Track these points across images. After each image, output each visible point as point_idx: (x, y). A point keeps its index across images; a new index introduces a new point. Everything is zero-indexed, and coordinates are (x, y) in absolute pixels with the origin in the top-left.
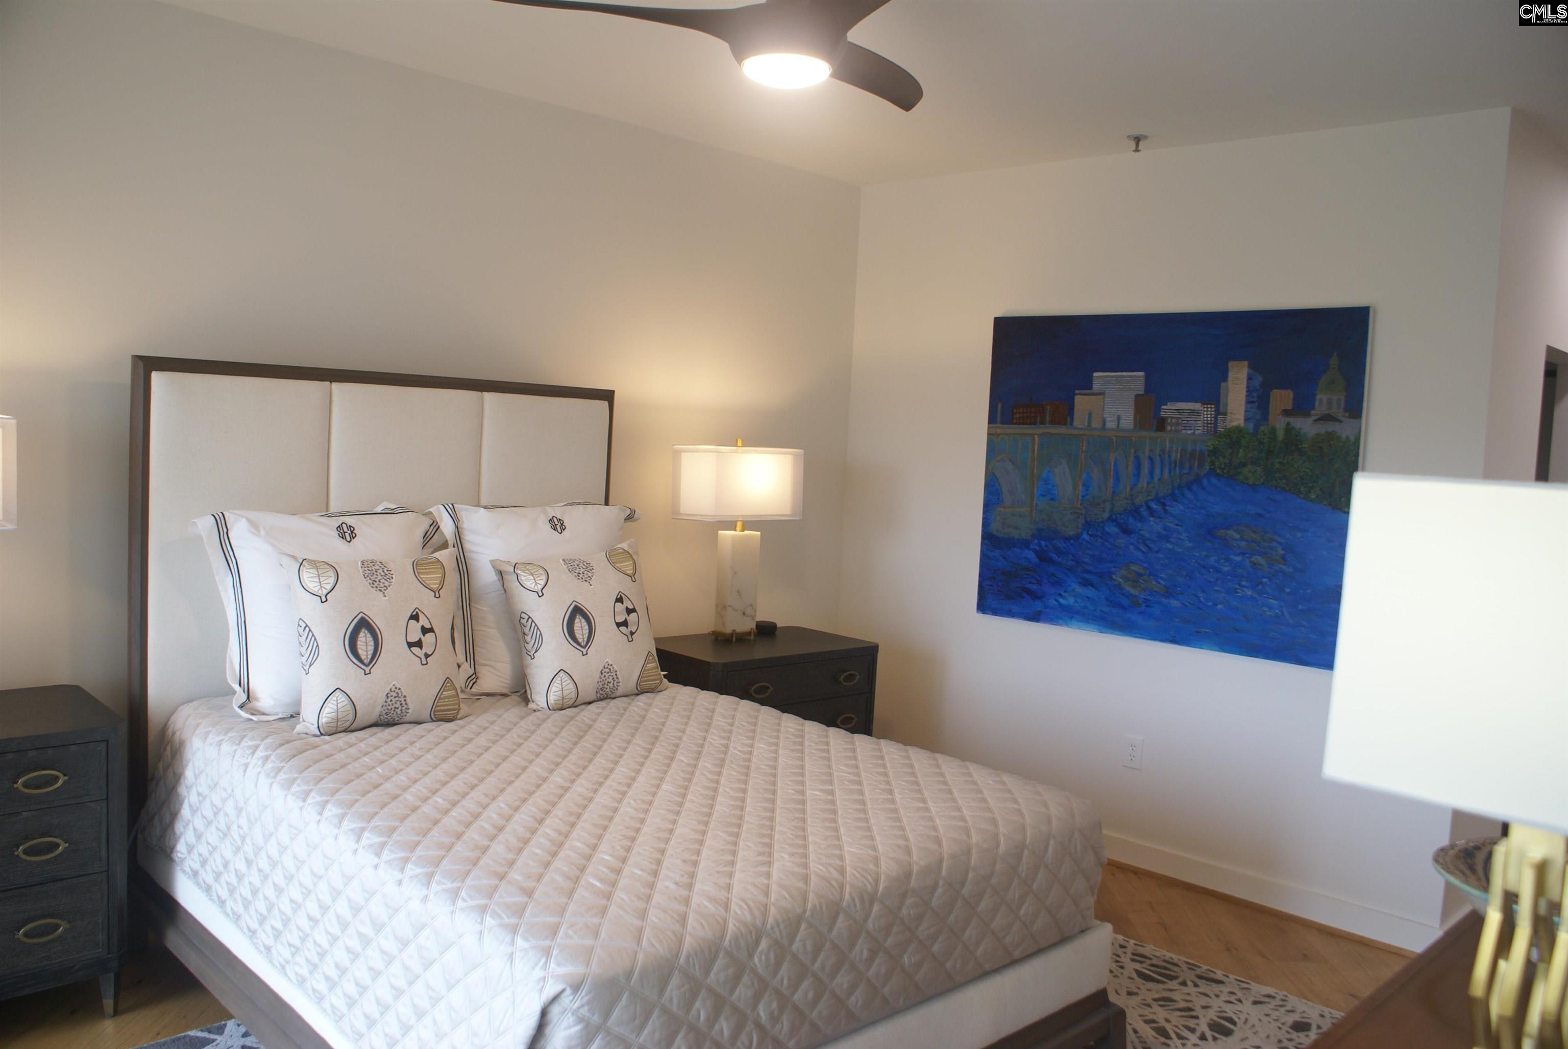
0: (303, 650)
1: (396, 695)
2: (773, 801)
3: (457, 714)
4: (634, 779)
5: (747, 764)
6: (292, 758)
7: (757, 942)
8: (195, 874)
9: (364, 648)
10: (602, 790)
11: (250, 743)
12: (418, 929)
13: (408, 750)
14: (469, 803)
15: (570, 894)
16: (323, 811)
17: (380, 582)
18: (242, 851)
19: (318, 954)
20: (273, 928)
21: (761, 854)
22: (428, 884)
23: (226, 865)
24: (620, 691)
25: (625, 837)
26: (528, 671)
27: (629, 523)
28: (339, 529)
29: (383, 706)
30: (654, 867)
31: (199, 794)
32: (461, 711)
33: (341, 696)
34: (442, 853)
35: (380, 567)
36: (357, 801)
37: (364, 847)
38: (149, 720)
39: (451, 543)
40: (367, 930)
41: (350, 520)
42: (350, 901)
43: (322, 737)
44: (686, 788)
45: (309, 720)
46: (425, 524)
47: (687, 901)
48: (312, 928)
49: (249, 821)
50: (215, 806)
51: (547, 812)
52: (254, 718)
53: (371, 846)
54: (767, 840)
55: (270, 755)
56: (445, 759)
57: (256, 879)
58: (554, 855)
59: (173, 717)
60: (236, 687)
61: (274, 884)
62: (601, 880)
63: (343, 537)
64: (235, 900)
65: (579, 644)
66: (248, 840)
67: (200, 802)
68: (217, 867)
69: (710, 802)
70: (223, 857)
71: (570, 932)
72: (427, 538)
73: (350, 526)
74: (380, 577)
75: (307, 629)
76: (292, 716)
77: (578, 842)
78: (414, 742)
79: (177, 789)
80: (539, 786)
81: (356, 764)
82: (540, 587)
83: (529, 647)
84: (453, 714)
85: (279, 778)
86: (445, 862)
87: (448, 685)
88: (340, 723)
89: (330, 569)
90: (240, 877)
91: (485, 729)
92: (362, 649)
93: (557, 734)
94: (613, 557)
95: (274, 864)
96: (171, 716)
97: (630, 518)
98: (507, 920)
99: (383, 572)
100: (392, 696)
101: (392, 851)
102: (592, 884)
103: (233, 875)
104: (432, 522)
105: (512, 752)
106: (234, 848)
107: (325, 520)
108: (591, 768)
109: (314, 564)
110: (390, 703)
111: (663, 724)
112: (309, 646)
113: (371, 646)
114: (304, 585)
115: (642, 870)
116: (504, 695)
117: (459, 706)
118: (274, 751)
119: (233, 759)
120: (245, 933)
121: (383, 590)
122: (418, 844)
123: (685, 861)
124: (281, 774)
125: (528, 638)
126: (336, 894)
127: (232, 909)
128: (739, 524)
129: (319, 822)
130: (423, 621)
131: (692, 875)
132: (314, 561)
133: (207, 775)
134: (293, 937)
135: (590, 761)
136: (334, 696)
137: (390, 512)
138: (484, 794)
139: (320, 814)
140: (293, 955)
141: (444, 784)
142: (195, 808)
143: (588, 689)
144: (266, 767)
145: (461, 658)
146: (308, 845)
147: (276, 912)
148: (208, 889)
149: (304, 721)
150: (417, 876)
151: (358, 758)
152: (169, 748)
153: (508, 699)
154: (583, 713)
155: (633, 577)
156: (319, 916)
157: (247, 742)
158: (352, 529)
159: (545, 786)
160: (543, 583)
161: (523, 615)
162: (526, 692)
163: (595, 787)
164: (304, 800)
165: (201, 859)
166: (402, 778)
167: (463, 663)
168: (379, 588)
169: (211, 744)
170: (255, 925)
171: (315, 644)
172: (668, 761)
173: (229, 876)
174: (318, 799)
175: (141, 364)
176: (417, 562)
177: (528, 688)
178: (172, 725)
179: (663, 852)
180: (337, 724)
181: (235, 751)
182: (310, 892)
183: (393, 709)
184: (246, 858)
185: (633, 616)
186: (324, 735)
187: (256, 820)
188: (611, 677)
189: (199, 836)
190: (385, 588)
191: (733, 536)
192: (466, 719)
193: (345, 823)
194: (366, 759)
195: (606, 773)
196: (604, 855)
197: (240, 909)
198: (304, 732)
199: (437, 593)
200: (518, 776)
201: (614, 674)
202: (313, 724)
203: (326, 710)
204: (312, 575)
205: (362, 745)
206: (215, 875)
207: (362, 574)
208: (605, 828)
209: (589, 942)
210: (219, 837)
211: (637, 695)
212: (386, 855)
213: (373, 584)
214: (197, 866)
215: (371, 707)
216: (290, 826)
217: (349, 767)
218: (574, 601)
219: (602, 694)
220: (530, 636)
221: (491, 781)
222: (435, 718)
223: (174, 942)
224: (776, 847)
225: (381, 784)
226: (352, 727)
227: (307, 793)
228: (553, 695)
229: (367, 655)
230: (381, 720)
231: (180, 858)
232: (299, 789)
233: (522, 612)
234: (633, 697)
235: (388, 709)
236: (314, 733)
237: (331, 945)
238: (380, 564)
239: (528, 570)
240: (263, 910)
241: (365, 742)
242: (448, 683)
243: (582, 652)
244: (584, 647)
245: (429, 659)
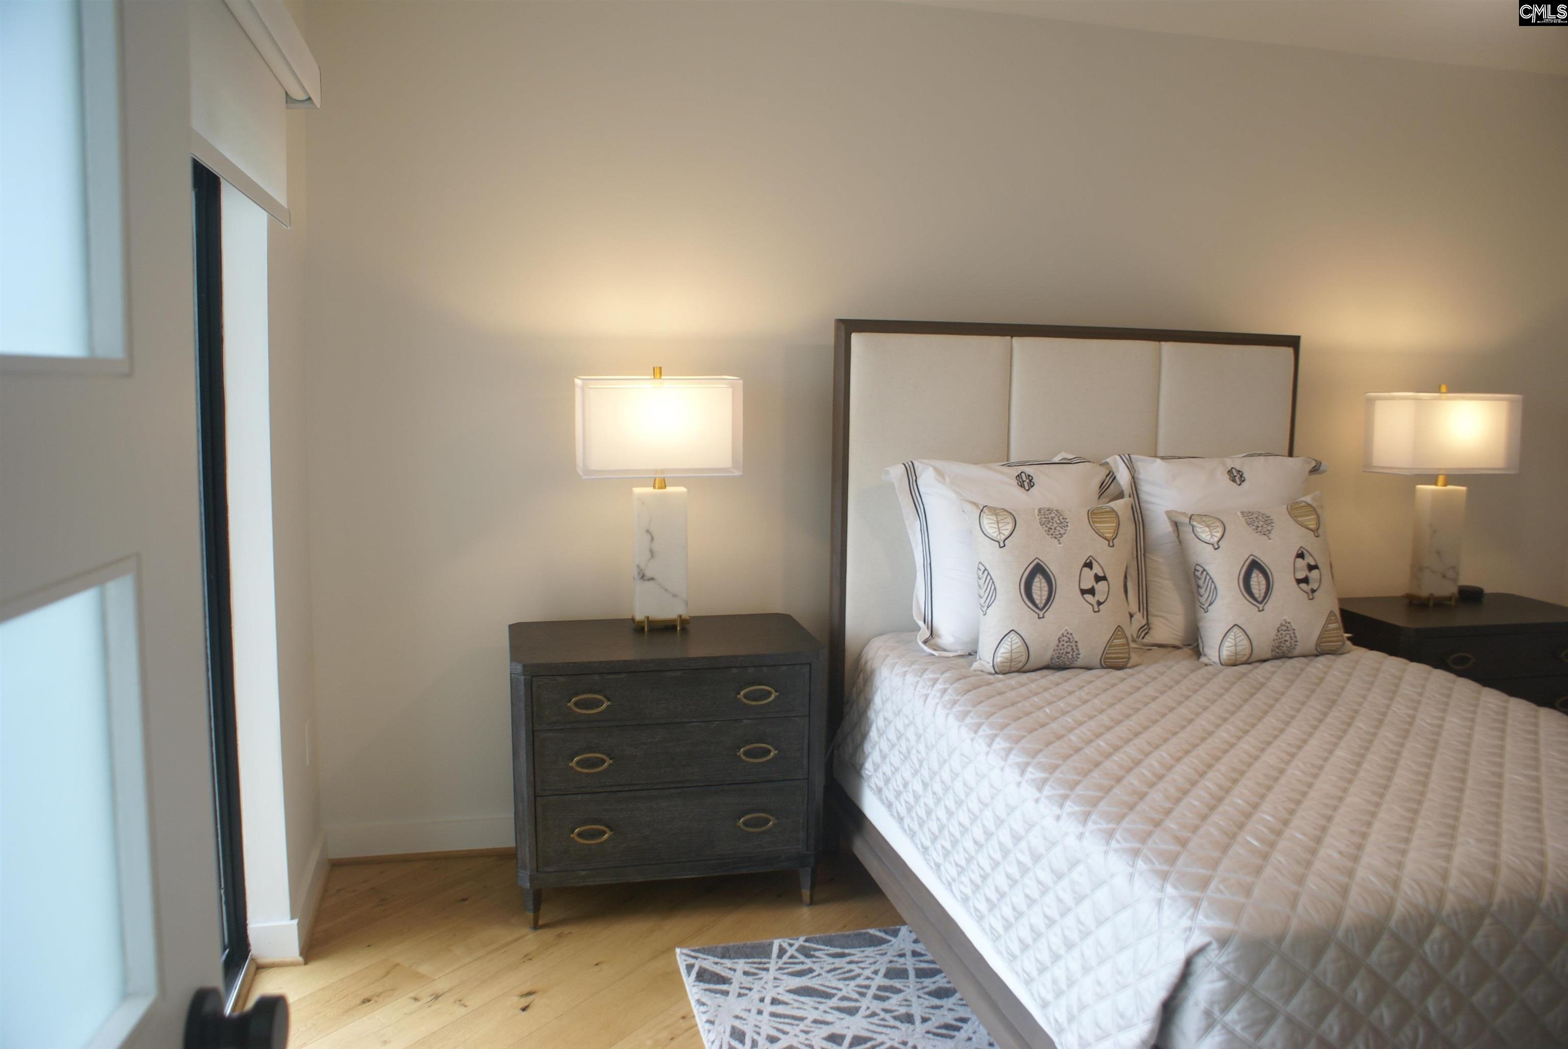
0: (982, 592)
1: (1068, 640)
2: (1463, 781)
3: (1127, 662)
4: (1305, 742)
5: (1435, 737)
6: (967, 692)
7: (1430, 928)
8: (880, 790)
9: (1039, 593)
10: (1270, 750)
11: (931, 676)
12: (1073, 864)
13: (1077, 693)
14: (1131, 750)
15: (1225, 849)
16: (992, 743)
17: (1055, 529)
18: (919, 775)
19: (981, 876)
20: (943, 847)
21: (1442, 835)
22: (1085, 822)
23: (905, 785)
24: (1297, 651)
25: (1291, 800)
26: (1201, 624)
27: (1315, 477)
28: (1018, 478)
29: (1054, 650)
30: (1318, 833)
31: (885, 719)
32: (1131, 660)
33: (1015, 637)
34: (1099, 794)
35: (1056, 515)
36: (1024, 737)
37: (1027, 781)
38: (846, 648)
39: (1126, 493)
40: (1026, 859)
41: (1028, 470)
42: (1011, 830)
43: (997, 676)
44: (1362, 756)
45: (986, 658)
46: (1101, 474)
47: (1351, 873)
48: (977, 852)
49: (927, 747)
50: (897, 730)
51: (1210, 766)
52: (936, 653)
53: (1033, 780)
54: (1451, 822)
55: (948, 688)
56: (1111, 705)
57: (930, 801)
58: (1212, 808)
59: (866, 648)
60: (921, 623)
61: (946, 807)
62: (1258, 838)
63: (1022, 486)
64: (912, 818)
65: (1255, 599)
66: (925, 764)
67: (886, 727)
68: (898, 786)
69: (1388, 774)
70: (903, 778)
71: (1221, 887)
72: (1103, 488)
73: (1029, 476)
74: (1055, 525)
75: (986, 573)
76: (970, 654)
77: (1238, 798)
78: (1083, 687)
79: (867, 713)
80: (1203, 739)
81: (1027, 704)
82: (1216, 539)
83: (1203, 600)
84: (1123, 662)
85: (954, 710)
86: (1102, 803)
87: (1119, 633)
88: (1013, 664)
89: (1009, 516)
90: (917, 798)
91: (1155, 679)
92: (1036, 594)
93: (1227, 690)
94: (1296, 510)
95: (946, 789)
96: (864, 647)
97: (1315, 470)
98: (1158, 866)
99: (1059, 520)
100: (1063, 641)
101: (1053, 788)
102: (1248, 843)
103: (911, 795)
104: (1108, 472)
105: (1180, 703)
106: (913, 771)
107: (1006, 470)
108: (1260, 726)
109: (994, 511)
110: (1062, 648)
111: (1343, 688)
112: (987, 587)
113: (1045, 591)
114: (986, 533)
115: (1304, 835)
116: (1176, 647)
117: (1129, 654)
118: (951, 685)
119: (915, 689)
120: (919, 849)
121: (1058, 537)
122: (1077, 783)
123: (1352, 832)
124: (956, 706)
125: (1202, 591)
126: (1000, 822)
127: (909, 826)
128: (1441, 479)
129: (987, 753)
130: (1097, 569)
131: (1360, 847)
132: (993, 508)
133: (892, 702)
134: (960, 858)
135: (1260, 719)
136: (1009, 637)
137: (1068, 462)
138: (1147, 742)
139: (990, 746)
140: (959, 874)
141: (1109, 729)
142: (881, 732)
143: (1264, 646)
144: (943, 699)
145: (1134, 607)
146: (977, 774)
147: (946, 833)
148: (889, 806)
149: (980, 659)
150: (1073, 813)
151: (1029, 698)
152: (861, 675)
153: (1179, 652)
154: (1256, 671)
155: (1315, 531)
156: (983, 841)
157: (928, 675)
158: (1031, 478)
159: (1210, 740)
160: (1219, 535)
161: (1198, 568)
162: (1198, 645)
163: (1262, 746)
164: (976, 732)
165: (885, 778)
166: (1068, 720)
167: (1136, 613)
168: (1054, 536)
169: (897, 675)
170: (927, 843)
171: (993, 587)
172: (1344, 727)
173: (907, 796)
174: (989, 732)
175: (842, 327)
176: (1092, 511)
177: (1200, 641)
178: (865, 655)
179: (1329, 819)
180: (1011, 664)
181: (917, 682)
182: (976, 817)
183: (1064, 653)
184: (923, 781)
185: (1315, 573)
186: (998, 674)
187: (933, 747)
188: (1288, 636)
189: (884, 757)
190: (1060, 536)
191: (1433, 491)
192: (1136, 668)
193: (1011, 756)
194: (1035, 699)
195: (1276, 733)
196: (1266, 815)
197: (915, 827)
198: (980, 669)
199: (1111, 542)
200: (1183, 728)
201: (1291, 632)
202: (988, 663)
203: (1002, 650)
204: (992, 521)
205: (1033, 686)
206: (895, 793)
207: (1038, 521)
208: (1269, 788)
209: (1240, 899)
210: (901, 759)
211: (1317, 656)
212: (1047, 790)
213: (1049, 531)
214: (881, 784)
215: (1044, 651)
216: (962, 755)
217: (1020, 705)
218: (1251, 555)
219: (1278, 653)
220: (1204, 589)
221: (1157, 730)
222: (1106, 665)
223: (860, 849)
224: (1462, 829)
225: (1048, 724)
226: (1026, 668)
227: (979, 726)
228: (1227, 650)
229: (1041, 600)
230: (1052, 664)
231: (868, 775)
232: (972, 721)
233: (1197, 565)
234: (1312, 658)
235: (1059, 653)
236: (989, 671)
237: (993, 869)
238: (1056, 512)
239: (1204, 521)
240: (935, 830)
241: (1036, 683)
242: (1119, 631)
243: (1258, 608)
244: (1261, 603)
245: (1101, 607)
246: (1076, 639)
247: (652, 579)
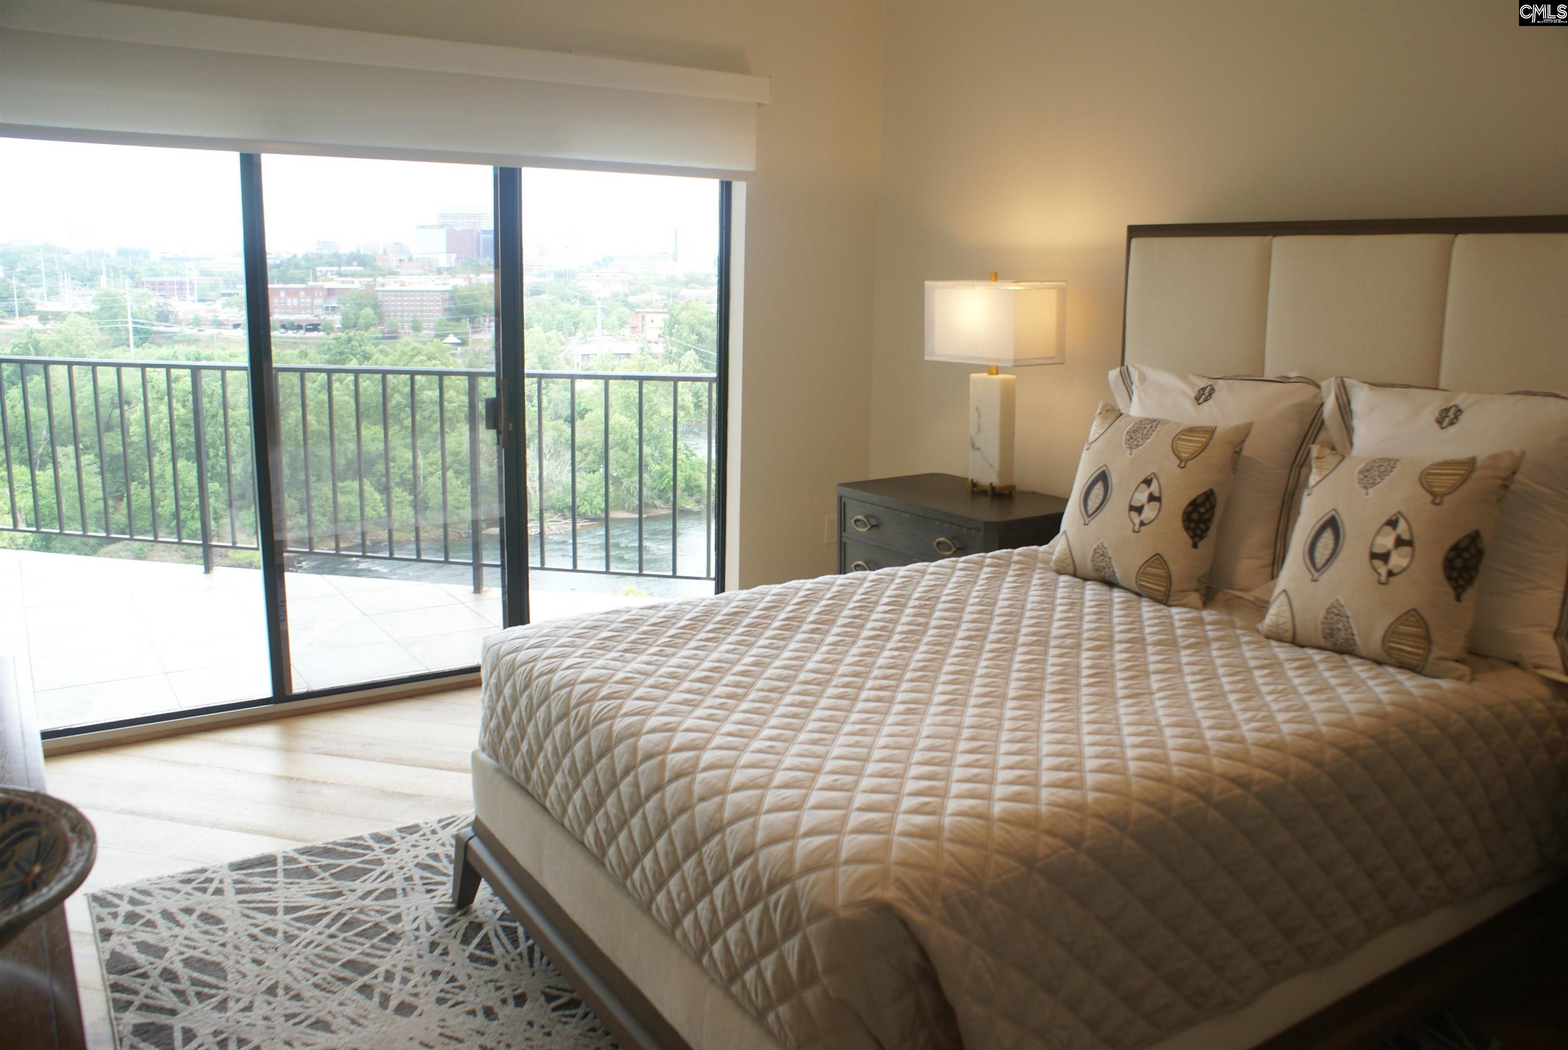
1: (1103, 553)
3: (1166, 597)
9: (1094, 499)
17: (1136, 439)
28: (1199, 390)
29: (1091, 561)
33: (1064, 538)
35: (1151, 426)
41: (1218, 384)
63: (1197, 399)
65: (1314, 565)
73: (1214, 389)
74: (1140, 436)
82: (1313, 484)
84: (1160, 595)
88: (1063, 565)
89: (1110, 421)
92: (1091, 500)
99: (1148, 431)
100: (1099, 553)
107: (1194, 379)
110: (1096, 560)
113: (1100, 499)
121: (1134, 448)
130: (1154, 488)
143: (1306, 627)
155: (1439, 496)
158: (1213, 392)
168: (1131, 446)
175: (1129, 232)
183: (1101, 567)
185: (1404, 551)
188: (1341, 624)
199: (1183, 462)
201: (1345, 620)
207: (1127, 430)
213: (1129, 440)
215: (1082, 558)
218: (1333, 509)
219: (1333, 643)
228: (1270, 618)
229: (1093, 508)
235: (1097, 565)
242: (1157, 559)
243: (1313, 576)
244: (1317, 570)
245: (1143, 528)
246: (1110, 555)
247: (978, 449)
